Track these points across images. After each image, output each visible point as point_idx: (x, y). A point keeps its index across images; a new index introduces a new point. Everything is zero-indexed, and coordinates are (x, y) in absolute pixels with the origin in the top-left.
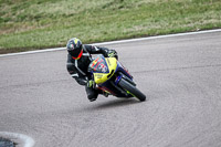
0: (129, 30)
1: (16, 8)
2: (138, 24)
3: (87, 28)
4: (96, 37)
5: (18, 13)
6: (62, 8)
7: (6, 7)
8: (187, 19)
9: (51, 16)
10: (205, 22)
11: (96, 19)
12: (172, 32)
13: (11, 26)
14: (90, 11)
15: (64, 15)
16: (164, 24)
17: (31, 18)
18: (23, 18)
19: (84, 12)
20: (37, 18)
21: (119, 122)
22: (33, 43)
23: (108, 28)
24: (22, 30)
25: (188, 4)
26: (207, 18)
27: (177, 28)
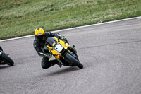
0: (58, 24)
2: (63, 20)
3: (31, 24)
6: (14, 13)
8: (94, 15)
9: (8, 18)
10: (106, 17)
11: (37, 18)
12: (85, 24)
14: (32, 13)
15: (16, 17)
16: (80, 19)
19: (28, 14)
21: (54, 83)
23: (44, 24)
25: (94, 6)
26: (107, 14)
27: (87, 21)
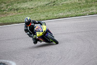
0: (57, 15)
1: (8, 5)
2: (61, 13)
3: (39, 14)
4: (43, 18)
5: (9, 7)
6: (28, 5)
7: (3, 5)
8: (83, 10)
9: (23, 9)
10: (91, 11)
11: (43, 10)
12: (76, 16)
13: (6, 13)
14: (40, 6)
15: (29, 8)
16: (73, 12)
17: (14, 10)
18: (11, 10)
19: (38, 7)
20: (17, 10)
22: (15, 21)
23: (48, 14)
24: (11, 15)
25: (83, 3)
26: (92, 10)
27: (78, 14)
